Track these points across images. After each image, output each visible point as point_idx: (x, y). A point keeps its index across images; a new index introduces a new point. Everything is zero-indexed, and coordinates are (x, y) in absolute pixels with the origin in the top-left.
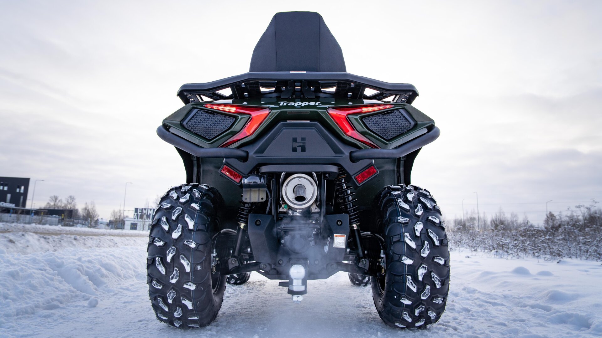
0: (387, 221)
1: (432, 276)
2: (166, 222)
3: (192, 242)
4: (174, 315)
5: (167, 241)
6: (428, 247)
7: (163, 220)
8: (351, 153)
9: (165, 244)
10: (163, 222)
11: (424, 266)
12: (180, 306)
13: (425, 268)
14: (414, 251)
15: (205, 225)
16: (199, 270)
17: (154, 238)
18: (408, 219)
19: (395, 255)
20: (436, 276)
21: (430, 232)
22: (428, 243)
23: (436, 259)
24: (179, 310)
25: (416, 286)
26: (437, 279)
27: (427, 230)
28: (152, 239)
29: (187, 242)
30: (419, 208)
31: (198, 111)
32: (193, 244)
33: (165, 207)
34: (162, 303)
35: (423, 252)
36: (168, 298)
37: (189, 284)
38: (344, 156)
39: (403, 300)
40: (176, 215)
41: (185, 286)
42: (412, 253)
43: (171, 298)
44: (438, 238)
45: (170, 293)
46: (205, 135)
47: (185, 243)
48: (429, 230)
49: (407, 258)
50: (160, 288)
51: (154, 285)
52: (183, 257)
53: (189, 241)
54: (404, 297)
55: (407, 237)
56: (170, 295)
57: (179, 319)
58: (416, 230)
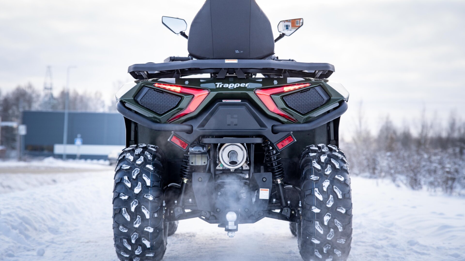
0: (303, 178)
1: (335, 222)
2: (128, 180)
3: (150, 196)
4: (135, 253)
5: (131, 195)
6: (332, 200)
7: (125, 179)
8: (273, 126)
9: (129, 198)
10: (125, 181)
11: (329, 214)
12: (140, 245)
13: (330, 215)
14: (321, 203)
15: (158, 181)
16: (156, 217)
17: (119, 194)
18: (318, 177)
19: (307, 205)
20: (338, 222)
21: (335, 188)
22: (332, 196)
23: (339, 209)
24: (140, 248)
25: (322, 229)
26: (339, 224)
27: (333, 186)
28: (118, 194)
29: (146, 196)
30: (328, 168)
31: (149, 89)
32: (151, 197)
33: (125, 168)
34: (126, 243)
35: (328, 203)
36: (132, 239)
37: (148, 227)
38: (267, 129)
39: (313, 240)
40: (136, 175)
41: (145, 229)
42: (320, 205)
43: (134, 238)
44: (341, 193)
45: (134, 235)
46: (156, 110)
47: (145, 196)
48: (334, 187)
49: (315, 208)
50: (126, 231)
51: (121, 229)
52: (144, 207)
53: (148, 195)
54: (314, 238)
55: (316, 192)
56: (133, 237)
57: (138, 256)
58: (324, 186)
